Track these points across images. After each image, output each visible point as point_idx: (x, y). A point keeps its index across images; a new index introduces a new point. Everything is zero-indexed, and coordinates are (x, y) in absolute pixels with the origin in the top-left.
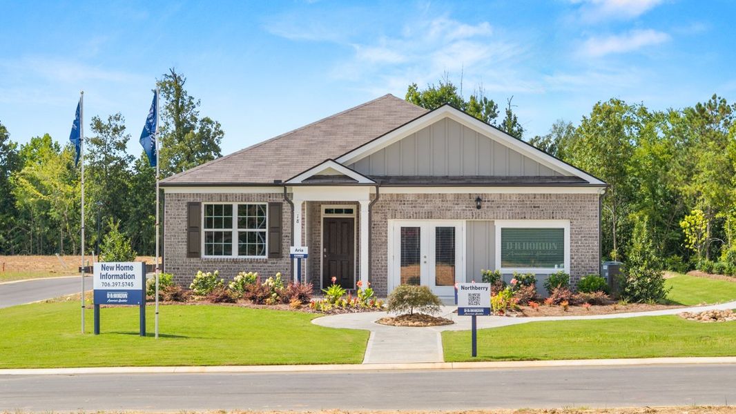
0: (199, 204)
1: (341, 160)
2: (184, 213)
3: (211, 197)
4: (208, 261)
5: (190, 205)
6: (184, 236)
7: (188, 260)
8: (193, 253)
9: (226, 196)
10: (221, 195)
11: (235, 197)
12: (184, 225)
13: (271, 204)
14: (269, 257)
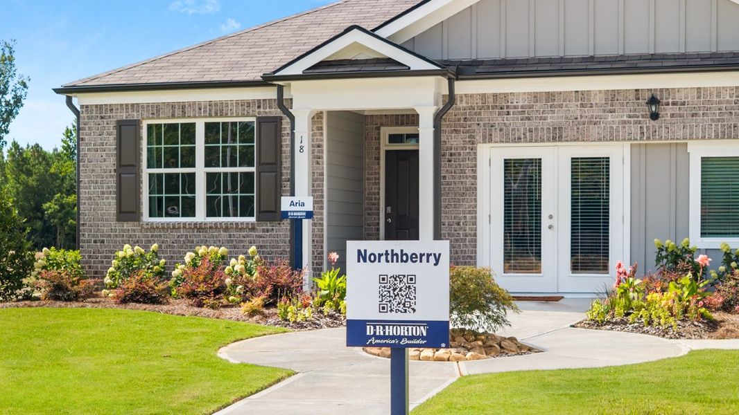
0: (136, 124)
1: (385, 32)
2: (112, 140)
3: (156, 109)
4: (152, 228)
5: (121, 125)
6: (112, 182)
7: (118, 226)
8: (127, 212)
9: (183, 108)
10: (173, 106)
11: (199, 108)
12: (111, 163)
13: (261, 120)
14: (258, 220)
